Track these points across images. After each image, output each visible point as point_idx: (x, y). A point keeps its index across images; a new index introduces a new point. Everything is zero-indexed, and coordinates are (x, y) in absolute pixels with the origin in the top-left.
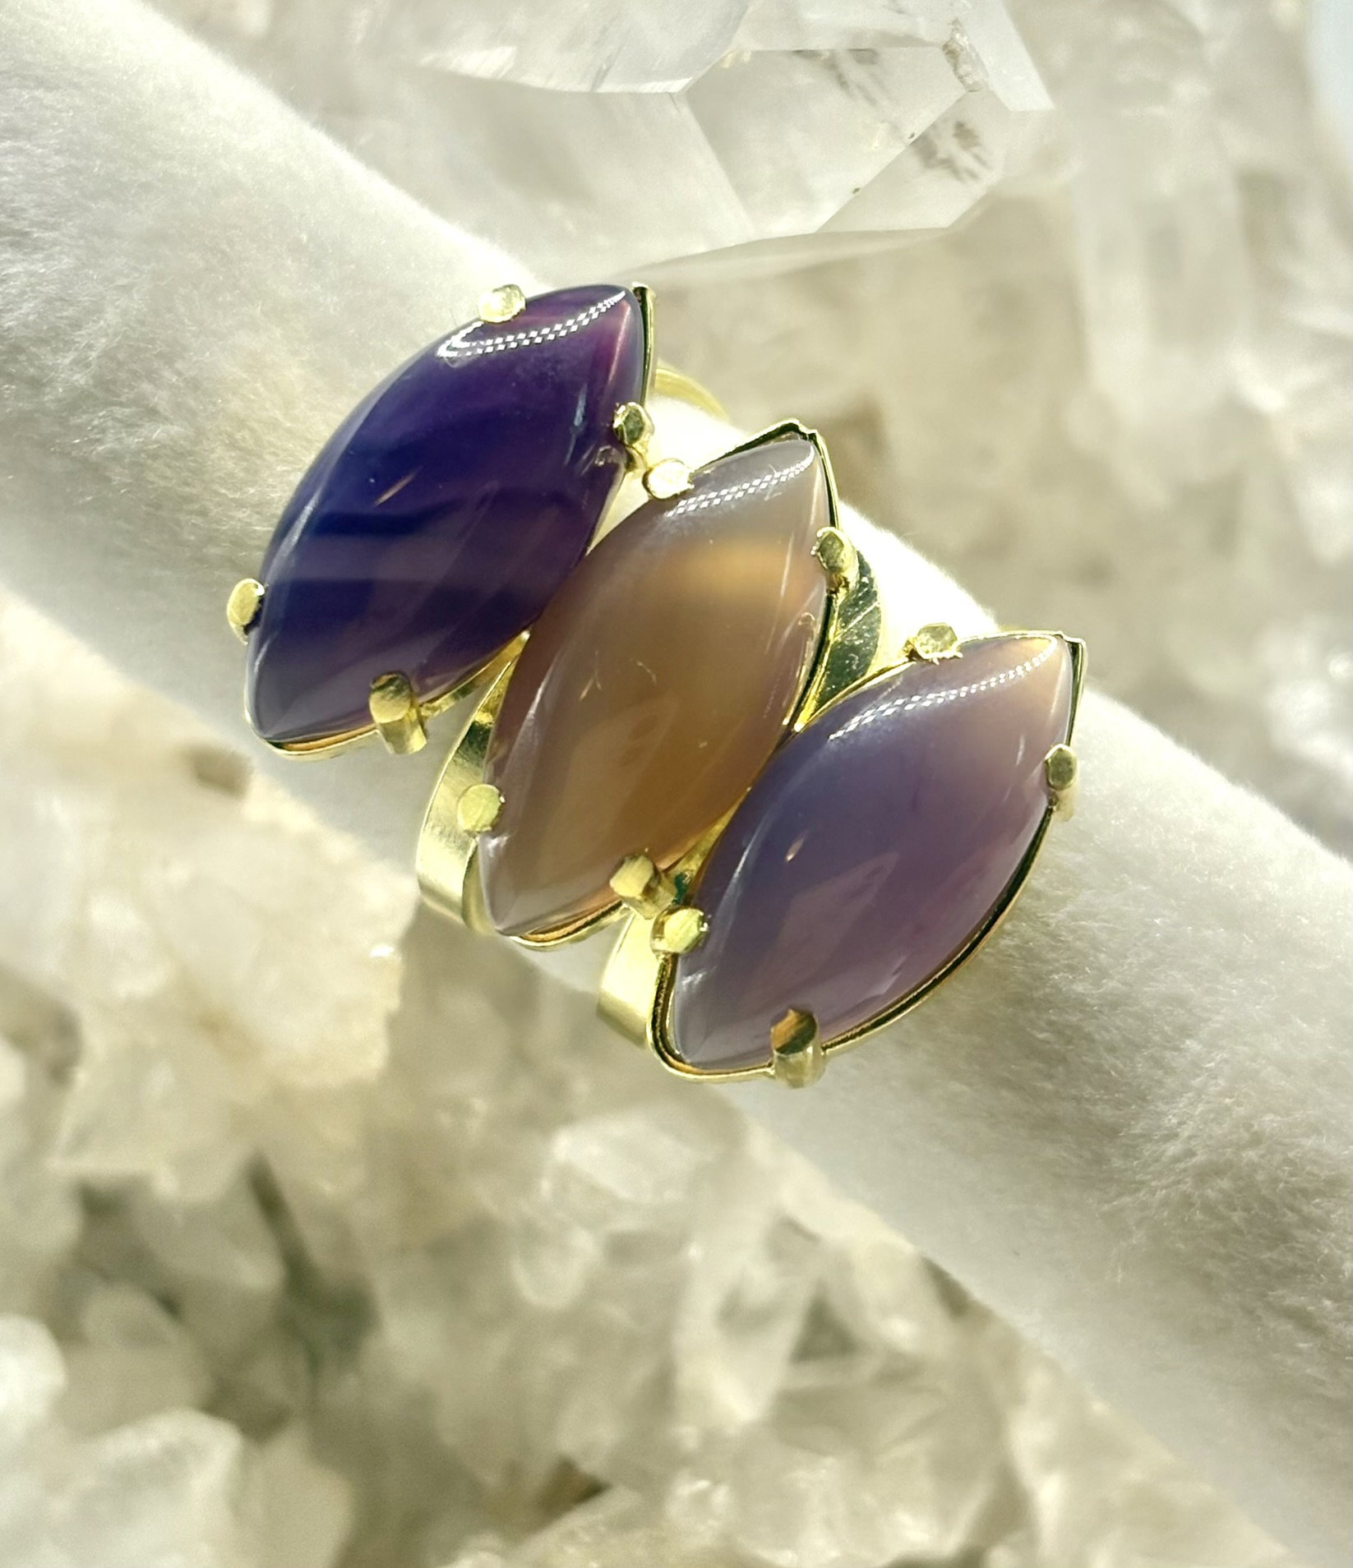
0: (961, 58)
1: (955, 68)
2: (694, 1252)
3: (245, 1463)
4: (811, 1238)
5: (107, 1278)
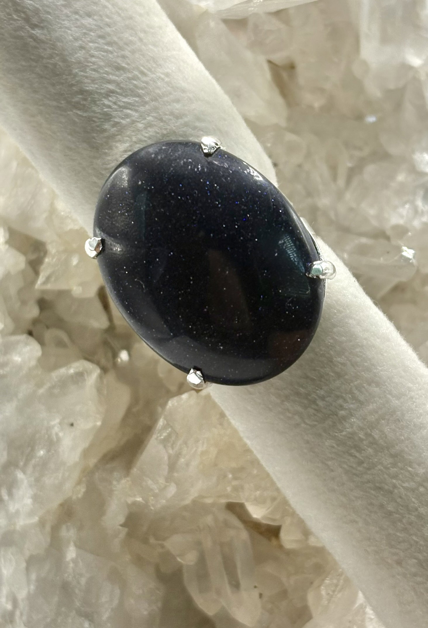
5: (48, 327)
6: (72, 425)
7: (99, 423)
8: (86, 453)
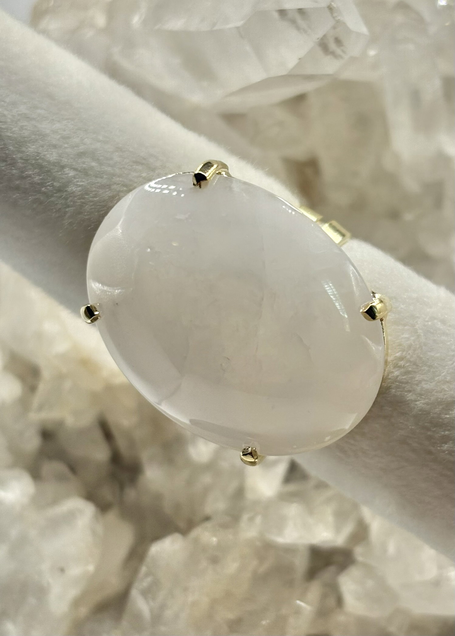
0: (334, 11)
1: (332, 14)
6: (62, 570)
7: (91, 568)
8: (76, 603)
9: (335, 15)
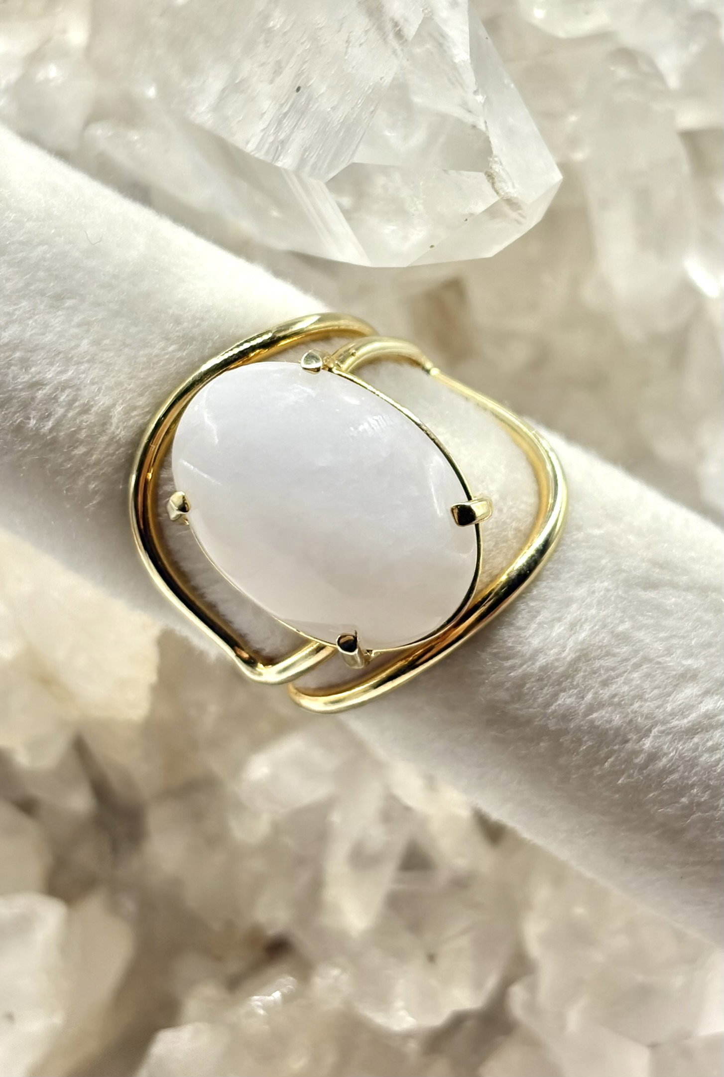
0: (496, 179)
1: (493, 184)
2: (336, 818)
3: (69, 922)
4: (407, 809)
9: (498, 185)
